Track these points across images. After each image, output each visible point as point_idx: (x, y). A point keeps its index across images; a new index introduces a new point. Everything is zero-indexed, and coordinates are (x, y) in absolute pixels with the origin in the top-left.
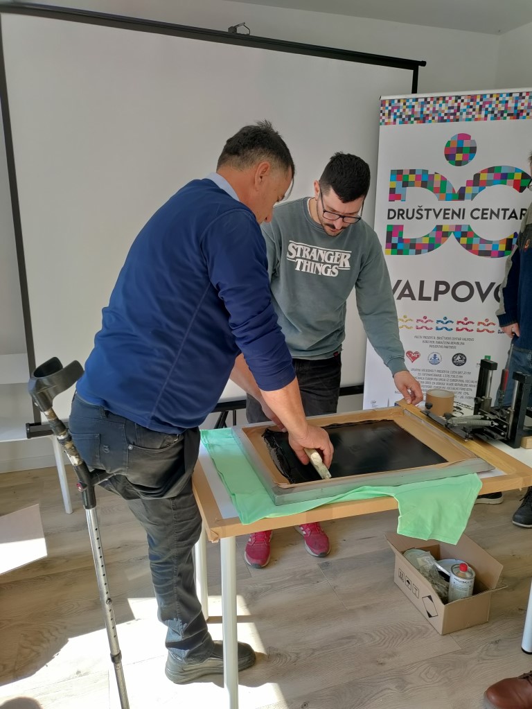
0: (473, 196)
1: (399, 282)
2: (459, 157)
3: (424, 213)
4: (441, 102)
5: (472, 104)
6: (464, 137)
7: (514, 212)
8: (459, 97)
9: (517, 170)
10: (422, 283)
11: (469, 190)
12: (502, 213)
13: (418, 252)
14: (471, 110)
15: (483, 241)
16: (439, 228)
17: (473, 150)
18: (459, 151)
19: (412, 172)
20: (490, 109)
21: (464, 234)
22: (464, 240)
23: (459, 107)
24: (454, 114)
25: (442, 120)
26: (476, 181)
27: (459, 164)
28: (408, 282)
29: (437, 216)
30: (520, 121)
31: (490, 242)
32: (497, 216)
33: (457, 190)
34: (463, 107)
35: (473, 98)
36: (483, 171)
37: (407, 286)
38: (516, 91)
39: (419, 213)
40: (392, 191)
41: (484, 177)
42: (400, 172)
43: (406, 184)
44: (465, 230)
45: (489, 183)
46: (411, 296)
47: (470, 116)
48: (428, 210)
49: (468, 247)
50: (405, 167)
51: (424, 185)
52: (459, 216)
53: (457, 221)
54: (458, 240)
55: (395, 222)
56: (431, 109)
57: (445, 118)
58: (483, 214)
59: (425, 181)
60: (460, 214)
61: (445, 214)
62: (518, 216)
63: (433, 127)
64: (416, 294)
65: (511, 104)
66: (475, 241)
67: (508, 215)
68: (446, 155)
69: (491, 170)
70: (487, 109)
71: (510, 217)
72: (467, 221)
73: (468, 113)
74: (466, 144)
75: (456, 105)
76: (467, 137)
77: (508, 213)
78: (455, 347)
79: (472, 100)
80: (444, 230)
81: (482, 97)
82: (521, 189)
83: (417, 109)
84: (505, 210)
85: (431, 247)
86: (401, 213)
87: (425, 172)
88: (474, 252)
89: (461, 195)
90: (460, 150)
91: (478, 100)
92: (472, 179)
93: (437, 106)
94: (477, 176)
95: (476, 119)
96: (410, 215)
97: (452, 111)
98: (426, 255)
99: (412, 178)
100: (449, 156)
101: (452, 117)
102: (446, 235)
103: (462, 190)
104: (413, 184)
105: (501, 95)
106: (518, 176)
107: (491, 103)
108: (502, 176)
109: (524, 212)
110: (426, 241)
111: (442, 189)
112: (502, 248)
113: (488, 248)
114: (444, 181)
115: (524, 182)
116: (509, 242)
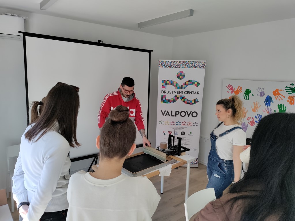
0: (185, 88)
1: (165, 111)
2: (181, 77)
6: (182, 72)
8: (180, 62)
9: (196, 81)
10: (172, 111)
11: (184, 86)
12: (192, 93)
13: (170, 103)
16: (176, 96)
17: (184, 76)
18: (180, 76)
21: (183, 98)
22: (183, 100)
25: (176, 67)
26: (185, 84)
27: (180, 79)
29: (175, 93)
31: (190, 100)
36: (187, 81)
38: (195, 61)
39: (170, 92)
40: (162, 85)
41: (187, 83)
42: (165, 80)
43: (166, 84)
45: (189, 85)
48: (173, 91)
49: (184, 101)
50: (166, 79)
51: (171, 84)
52: (181, 93)
53: (181, 94)
54: (181, 100)
55: (164, 94)
58: (188, 93)
59: (172, 83)
60: (181, 92)
62: (197, 93)
63: (173, 69)
64: (170, 115)
65: (194, 64)
66: (186, 100)
67: (194, 94)
69: (189, 81)
72: (183, 95)
74: (183, 74)
78: (182, 130)
79: (183, 63)
81: (186, 62)
82: (197, 86)
85: (174, 101)
86: (165, 92)
87: (172, 81)
88: (186, 103)
89: (181, 87)
90: (181, 75)
93: (174, 63)
94: (185, 83)
95: (185, 68)
99: (168, 82)
100: (178, 77)
102: (178, 98)
104: (168, 84)
105: (191, 62)
106: (196, 83)
107: (188, 64)
108: (191, 83)
109: (198, 93)
110: (172, 100)
111: (176, 86)
112: (193, 102)
113: (189, 102)
114: (177, 83)
115: (198, 84)
116: (195, 100)
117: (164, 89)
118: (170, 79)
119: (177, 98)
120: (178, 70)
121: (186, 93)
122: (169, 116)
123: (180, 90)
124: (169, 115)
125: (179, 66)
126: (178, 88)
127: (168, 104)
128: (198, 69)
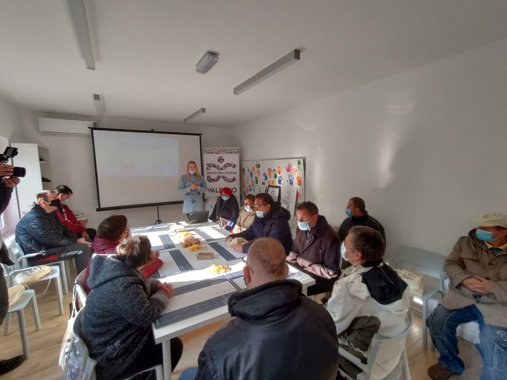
1: (211, 188)
2: (221, 161)
6: (221, 157)
8: (219, 149)
9: (233, 164)
10: (216, 189)
11: (224, 168)
16: (218, 176)
17: (223, 160)
18: (220, 160)
21: (224, 177)
26: (225, 166)
29: (218, 173)
32: (230, 173)
37: (213, 189)
38: (230, 148)
40: (207, 168)
41: (226, 165)
43: (210, 167)
45: (228, 166)
48: (216, 172)
49: (225, 180)
50: (210, 163)
51: (214, 167)
53: (222, 175)
54: (223, 179)
60: (222, 173)
63: (214, 155)
65: (230, 151)
70: (225, 152)
72: (224, 175)
73: (221, 152)
82: (234, 168)
83: (211, 151)
86: (210, 173)
89: (222, 169)
90: (221, 160)
91: (223, 150)
95: (223, 154)
96: (212, 173)
98: (216, 182)
99: (211, 165)
100: (219, 161)
102: (220, 178)
105: (227, 149)
108: (230, 165)
111: (218, 168)
112: (232, 180)
113: (229, 180)
114: (218, 166)
115: (234, 166)
117: (208, 171)
118: (213, 163)
119: (219, 177)
120: (218, 156)
121: (226, 173)
123: (221, 171)
124: (214, 191)
125: (218, 152)
126: (220, 169)
127: (213, 183)
128: (233, 155)
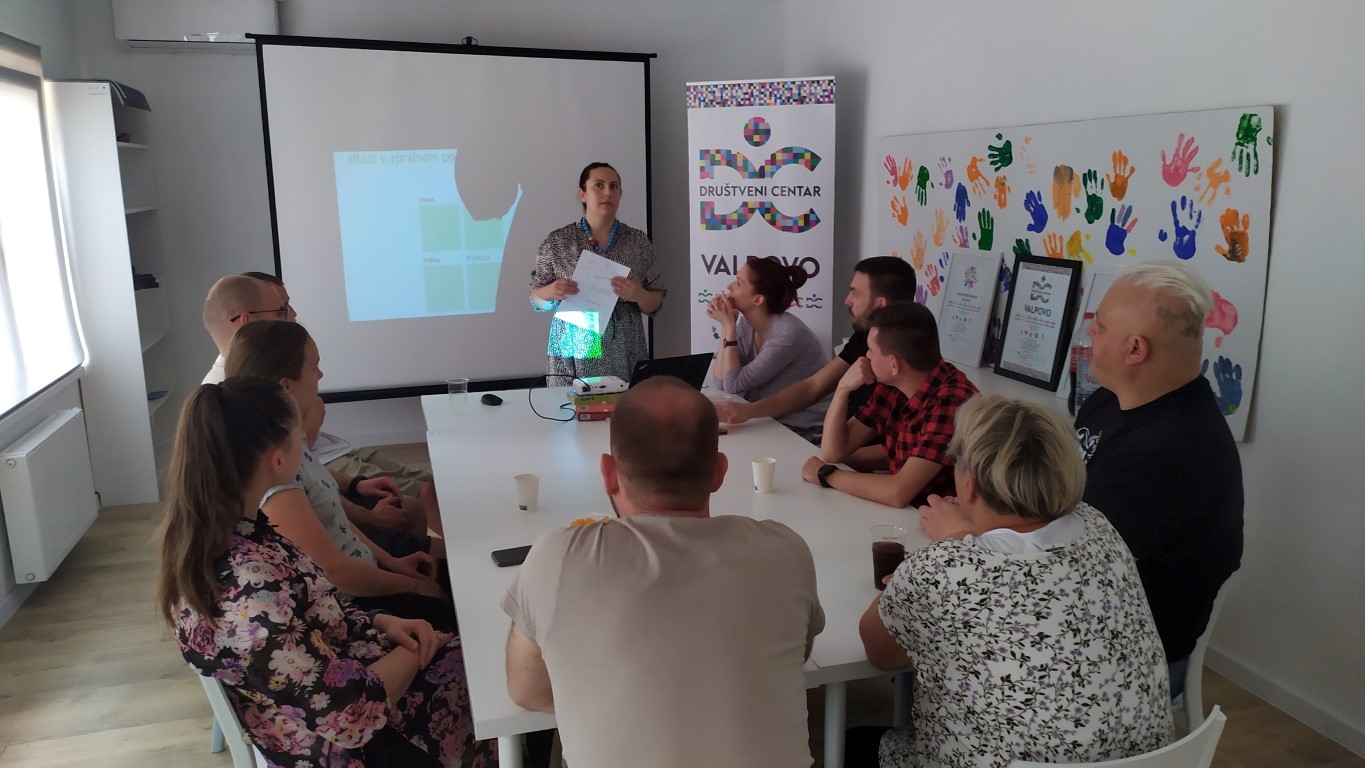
0: (772, 174)
1: (715, 257)
2: (756, 138)
3: (731, 190)
4: (737, 88)
5: (763, 90)
6: (758, 120)
7: (808, 189)
8: (752, 84)
9: (807, 151)
10: (735, 257)
11: (768, 169)
12: (797, 190)
13: (729, 228)
14: (762, 96)
15: (785, 217)
16: (745, 204)
17: (767, 132)
18: (757, 133)
19: (718, 151)
20: (778, 96)
21: (767, 210)
22: (768, 216)
23: (752, 93)
24: (749, 99)
25: (739, 105)
26: (773, 160)
27: (757, 144)
28: (722, 258)
29: (742, 193)
30: (804, 105)
31: (791, 218)
32: (794, 193)
33: (757, 170)
34: (756, 93)
35: (763, 86)
36: (778, 152)
38: (799, 80)
39: (727, 190)
40: (702, 169)
41: (779, 157)
42: (707, 152)
43: (714, 163)
44: (767, 206)
45: (785, 162)
46: (726, 270)
47: (763, 102)
48: (734, 187)
49: (773, 222)
50: (712, 148)
51: (729, 164)
52: (761, 193)
53: (760, 198)
54: (763, 216)
55: (706, 198)
56: (729, 94)
57: (742, 102)
58: (782, 191)
59: (731, 160)
60: (762, 191)
61: (749, 191)
62: (812, 193)
63: (732, 110)
64: (732, 270)
65: (795, 91)
66: (778, 217)
67: (803, 194)
68: (746, 137)
69: (785, 150)
70: (775, 95)
71: (805, 194)
72: (768, 198)
73: (761, 99)
74: (762, 127)
75: (749, 91)
76: (762, 120)
77: (803, 190)
79: (763, 87)
80: (750, 206)
81: (771, 84)
82: (812, 168)
83: (718, 94)
84: (800, 187)
85: (740, 222)
86: (711, 190)
87: (729, 152)
88: (778, 228)
89: (761, 173)
90: (757, 131)
91: (768, 87)
92: (769, 158)
93: (734, 91)
94: (773, 156)
95: (768, 104)
96: (719, 193)
97: (747, 96)
98: (736, 230)
99: (718, 157)
100: (749, 138)
101: (747, 102)
102: (752, 211)
103: (762, 168)
104: (719, 163)
105: (786, 83)
106: (808, 156)
107: (778, 90)
108: (794, 156)
109: (817, 190)
110: (735, 217)
111: (744, 167)
112: (801, 223)
113: (789, 223)
114: (746, 161)
115: (813, 161)
116: (806, 217)
117: (707, 182)
118: (724, 147)
119: (747, 211)
121: (777, 191)
122: (729, 273)
126: (753, 175)
128: (809, 108)
